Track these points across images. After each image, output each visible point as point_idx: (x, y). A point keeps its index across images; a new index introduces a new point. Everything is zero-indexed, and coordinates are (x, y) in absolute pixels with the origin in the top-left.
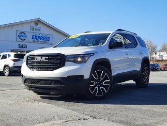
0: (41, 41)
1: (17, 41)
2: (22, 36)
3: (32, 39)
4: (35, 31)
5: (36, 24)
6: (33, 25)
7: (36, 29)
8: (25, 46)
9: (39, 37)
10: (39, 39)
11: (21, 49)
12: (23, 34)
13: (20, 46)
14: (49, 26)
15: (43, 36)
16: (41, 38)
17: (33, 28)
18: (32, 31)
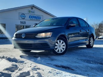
0: (35, 19)
1: (19, 19)
2: (23, 16)
3: (29, 18)
4: (31, 13)
5: (32, 9)
6: (30, 9)
7: (32, 12)
8: (25, 23)
9: (34, 17)
10: (34, 18)
11: (22, 24)
12: (23, 15)
13: (22, 23)
14: (40, 10)
15: (36, 16)
16: (35, 17)
17: (30, 11)
18: (29, 13)
